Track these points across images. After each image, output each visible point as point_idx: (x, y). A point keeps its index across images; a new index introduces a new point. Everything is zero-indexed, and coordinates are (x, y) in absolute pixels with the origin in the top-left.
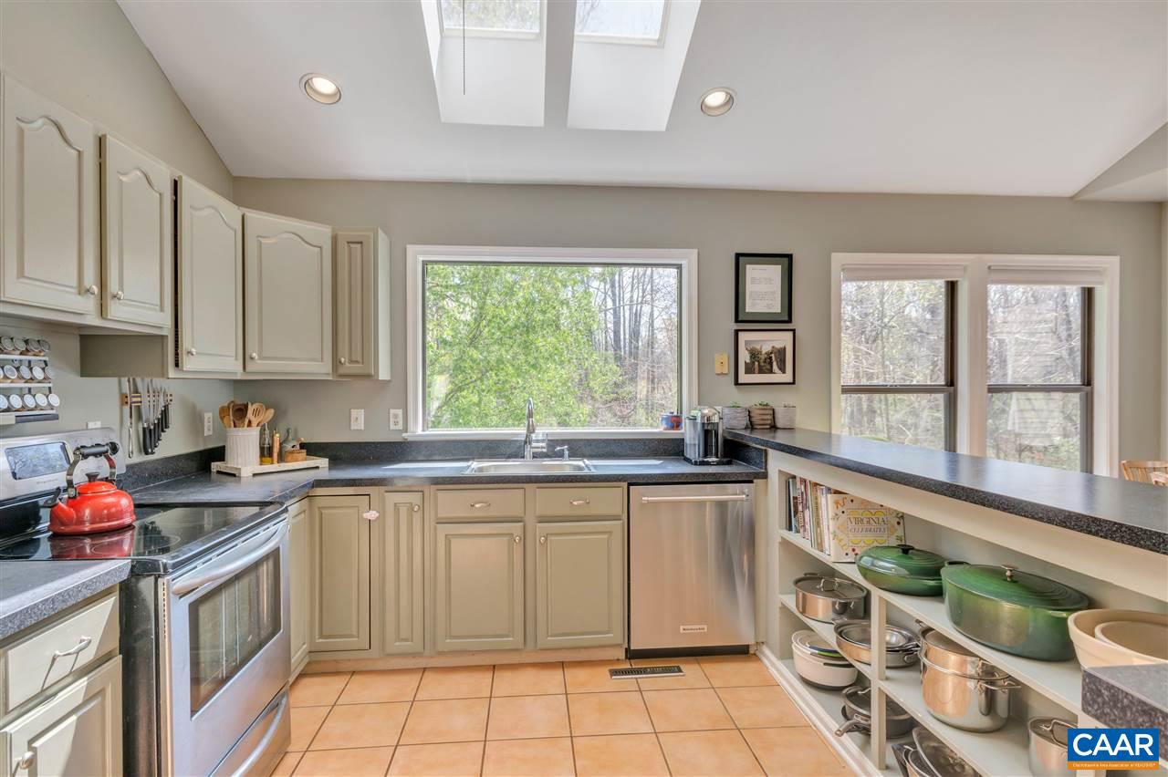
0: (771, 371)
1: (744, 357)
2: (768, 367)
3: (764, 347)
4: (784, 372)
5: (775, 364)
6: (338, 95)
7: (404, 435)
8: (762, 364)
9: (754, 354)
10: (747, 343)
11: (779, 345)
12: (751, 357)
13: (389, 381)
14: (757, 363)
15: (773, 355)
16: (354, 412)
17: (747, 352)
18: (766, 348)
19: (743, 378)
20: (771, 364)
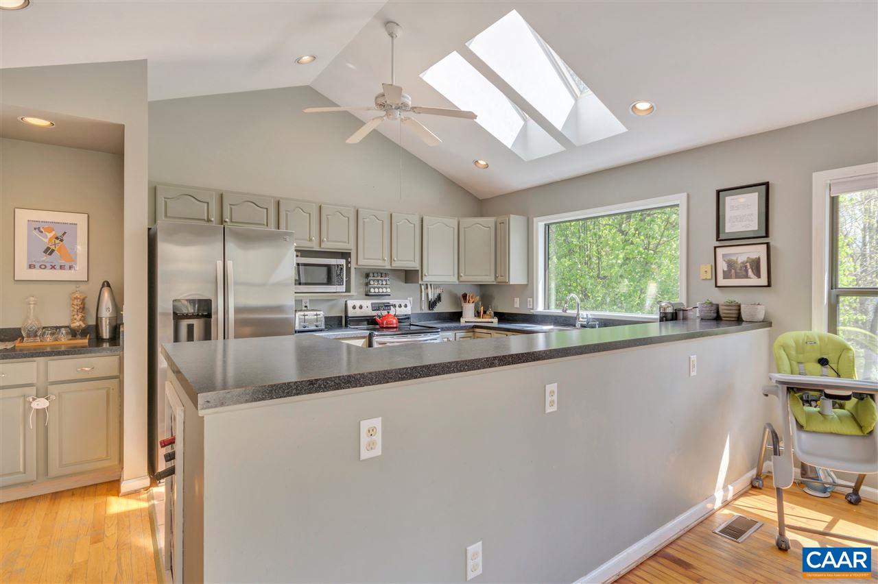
0: (747, 276)
1: (722, 266)
2: (744, 273)
3: (739, 259)
4: (759, 276)
5: (750, 271)
6: (487, 166)
7: (532, 311)
8: (738, 271)
9: (731, 264)
10: (724, 256)
11: (754, 256)
12: (728, 266)
13: (527, 285)
14: (733, 271)
15: (748, 264)
16: (516, 299)
17: (724, 263)
18: (741, 259)
19: (721, 282)
20: (746, 271)
